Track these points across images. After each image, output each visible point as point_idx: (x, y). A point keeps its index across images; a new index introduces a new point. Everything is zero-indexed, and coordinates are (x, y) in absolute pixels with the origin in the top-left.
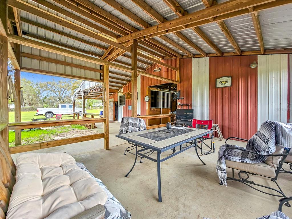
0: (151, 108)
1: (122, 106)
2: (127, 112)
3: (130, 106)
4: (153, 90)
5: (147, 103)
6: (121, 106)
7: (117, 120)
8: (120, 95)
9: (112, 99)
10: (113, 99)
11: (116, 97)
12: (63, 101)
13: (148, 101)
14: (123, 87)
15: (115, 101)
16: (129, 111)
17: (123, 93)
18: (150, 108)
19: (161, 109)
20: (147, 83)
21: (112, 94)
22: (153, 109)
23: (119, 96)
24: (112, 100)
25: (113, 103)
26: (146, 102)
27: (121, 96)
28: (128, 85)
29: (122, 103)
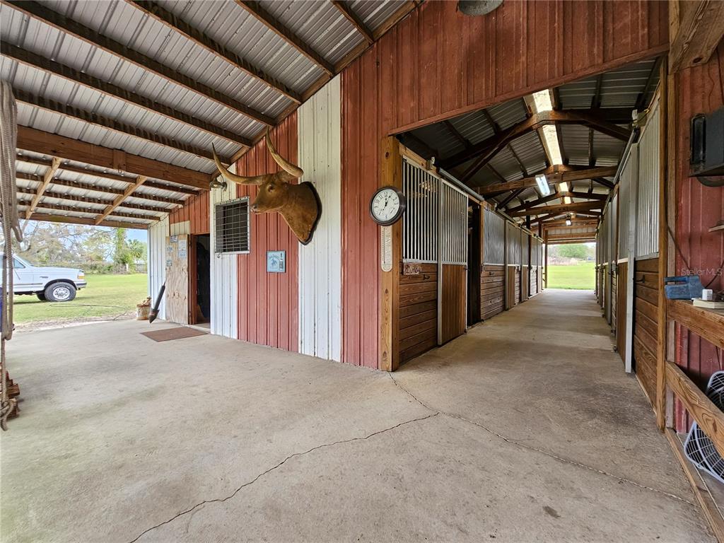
0: (404, 261)
1: (234, 255)
2: (262, 287)
3: (278, 254)
4: (413, 164)
5: (387, 232)
6: (227, 255)
7: (209, 321)
8: (218, 201)
9: (182, 223)
10: (187, 223)
11: (204, 214)
12: (27, 248)
13: (391, 222)
14: (236, 158)
15: (198, 232)
16: (273, 279)
17: (237, 176)
18: (401, 263)
19: (441, 268)
20: (387, 111)
21: (182, 202)
22: (411, 268)
23: (217, 207)
24: (185, 227)
25: (190, 244)
26: (380, 224)
27: (224, 208)
28: (261, 144)
29: (233, 237)
